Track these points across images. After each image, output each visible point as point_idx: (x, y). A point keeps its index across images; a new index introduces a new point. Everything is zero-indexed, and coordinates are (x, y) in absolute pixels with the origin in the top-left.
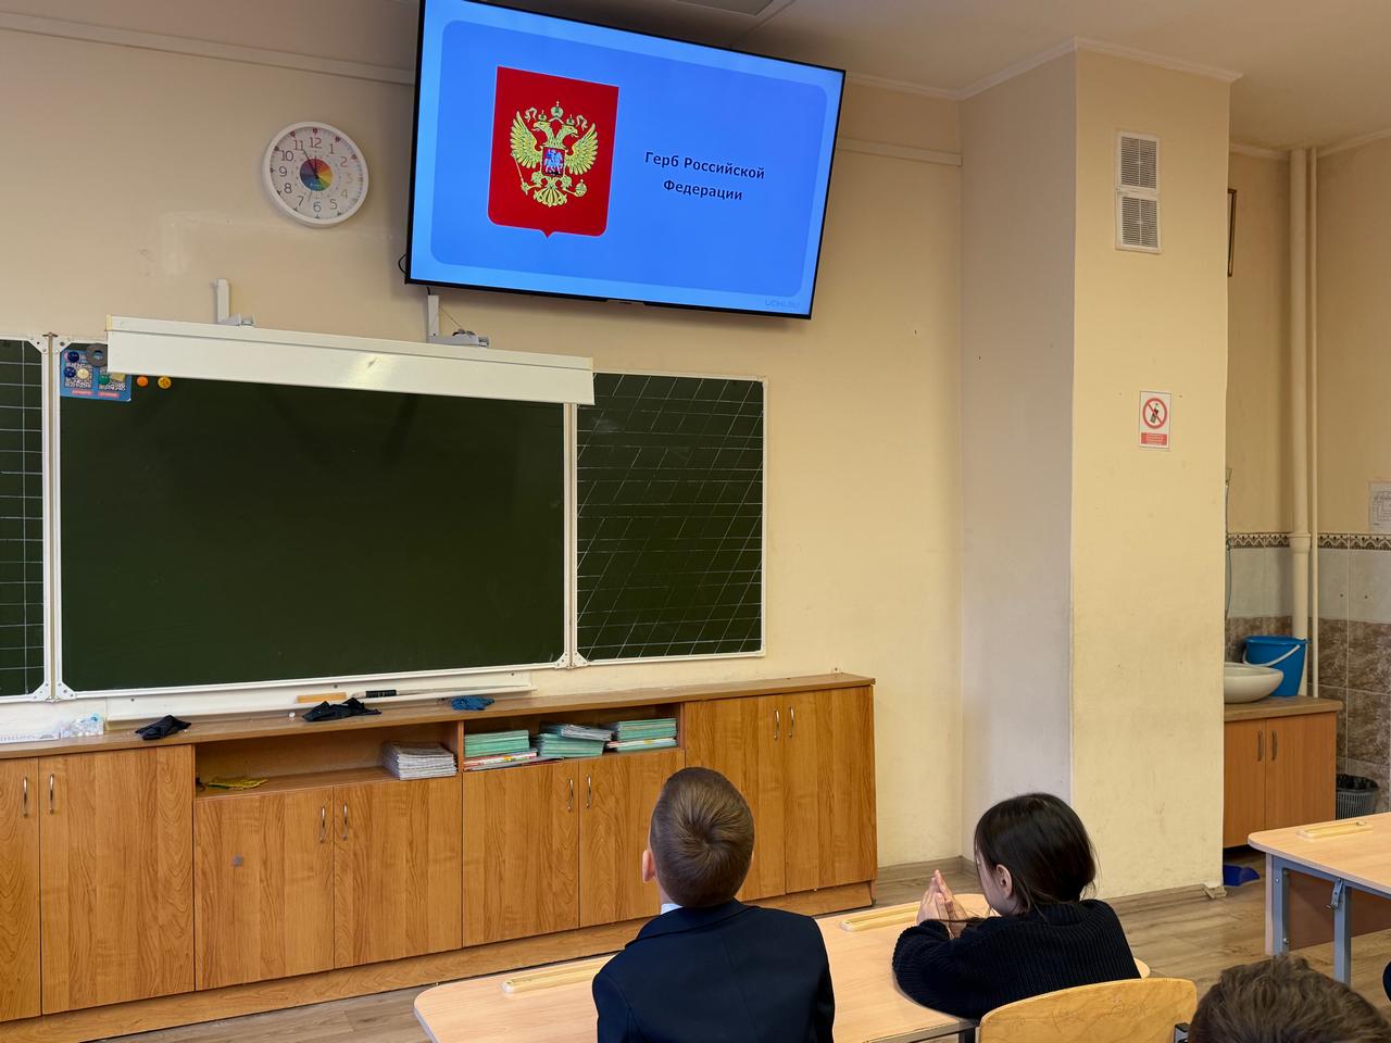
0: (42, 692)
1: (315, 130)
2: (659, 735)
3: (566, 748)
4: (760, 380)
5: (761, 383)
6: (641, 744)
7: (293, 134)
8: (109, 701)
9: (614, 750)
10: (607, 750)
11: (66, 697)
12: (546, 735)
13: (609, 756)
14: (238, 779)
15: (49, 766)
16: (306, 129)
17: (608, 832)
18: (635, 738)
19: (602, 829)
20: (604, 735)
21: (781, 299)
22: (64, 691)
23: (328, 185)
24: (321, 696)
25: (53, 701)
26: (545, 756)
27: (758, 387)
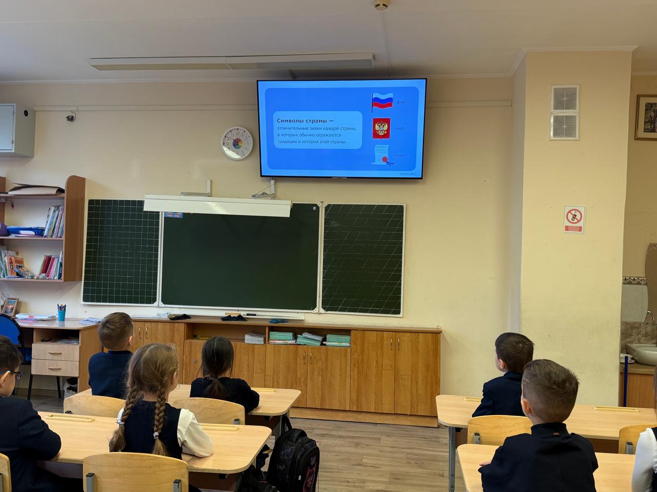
0: (156, 304)
1: (238, 129)
2: (343, 342)
3: (306, 341)
4: (402, 205)
5: (403, 206)
6: (336, 344)
7: (231, 131)
8: (174, 309)
9: (325, 345)
10: (322, 344)
11: (162, 306)
12: (299, 336)
13: (324, 347)
14: (202, 337)
15: (148, 324)
16: (235, 129)
17: (318, 374)
18: (333, 341)
19: (316, 373)
20: (320, 338)
21: (406, 172)
22: (161, 304)
23: (241, 146)
24: (229, 313)
25: (158, 307)
26: (298, 343)
27: (402, 207)
